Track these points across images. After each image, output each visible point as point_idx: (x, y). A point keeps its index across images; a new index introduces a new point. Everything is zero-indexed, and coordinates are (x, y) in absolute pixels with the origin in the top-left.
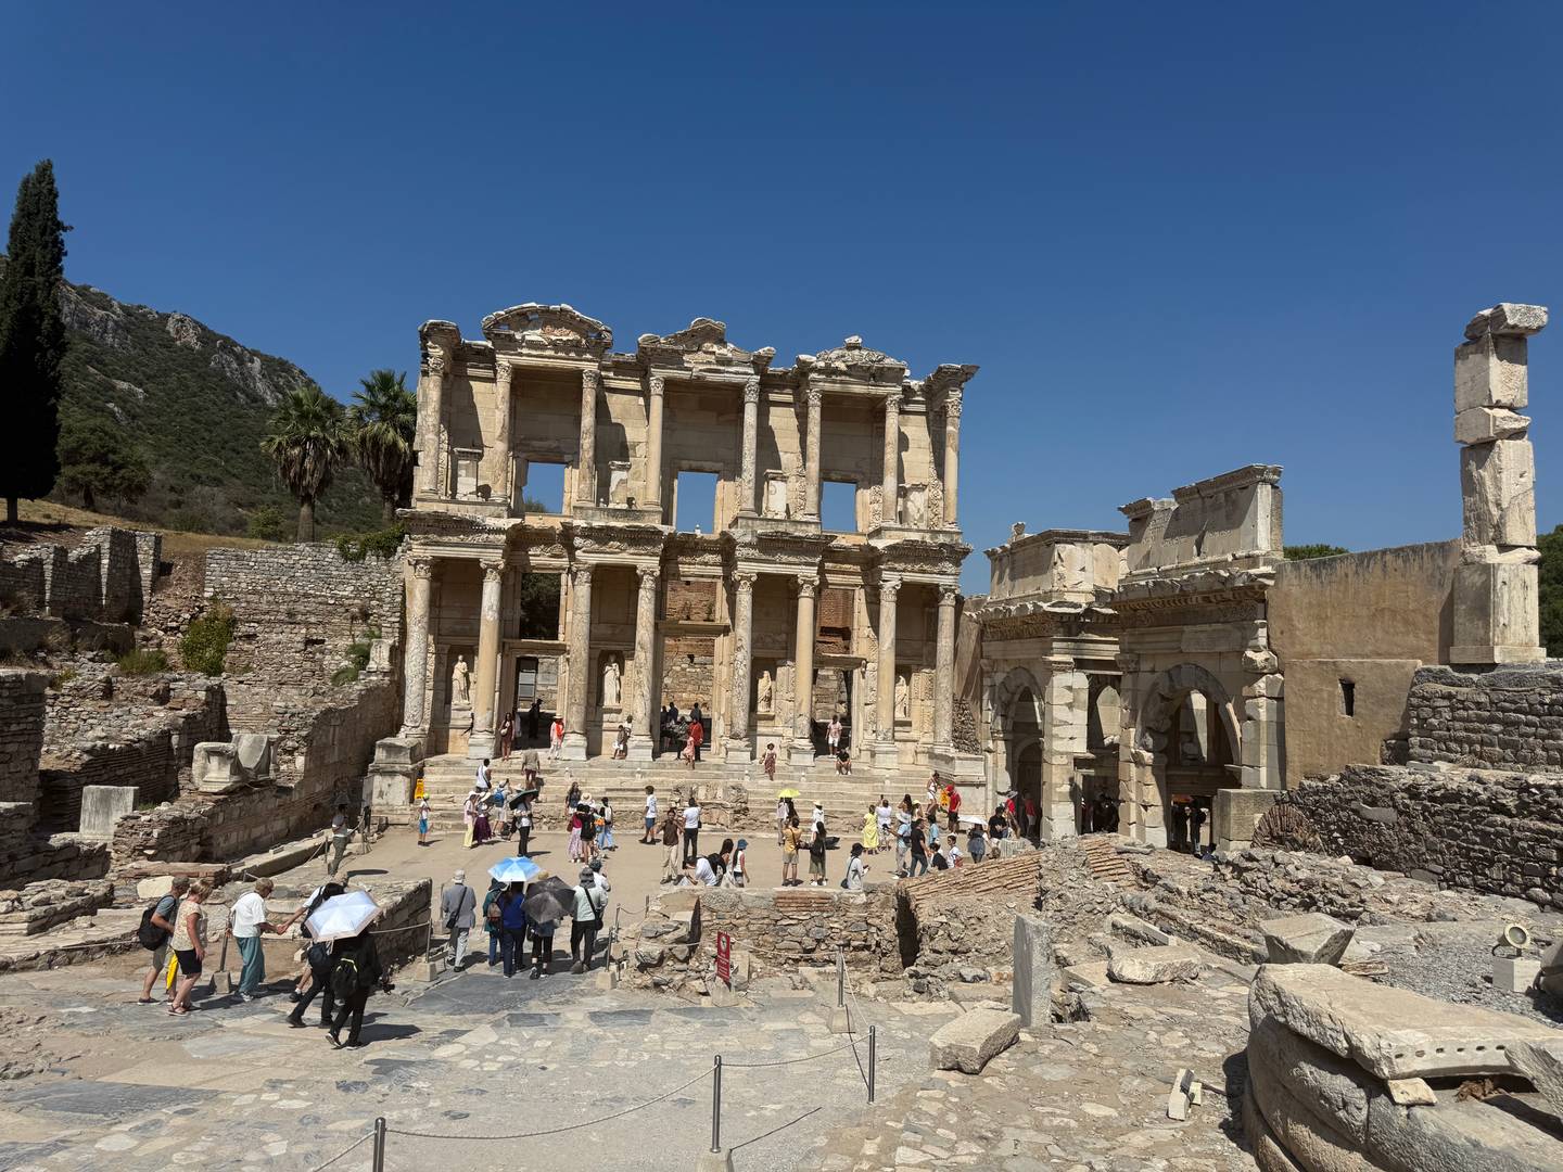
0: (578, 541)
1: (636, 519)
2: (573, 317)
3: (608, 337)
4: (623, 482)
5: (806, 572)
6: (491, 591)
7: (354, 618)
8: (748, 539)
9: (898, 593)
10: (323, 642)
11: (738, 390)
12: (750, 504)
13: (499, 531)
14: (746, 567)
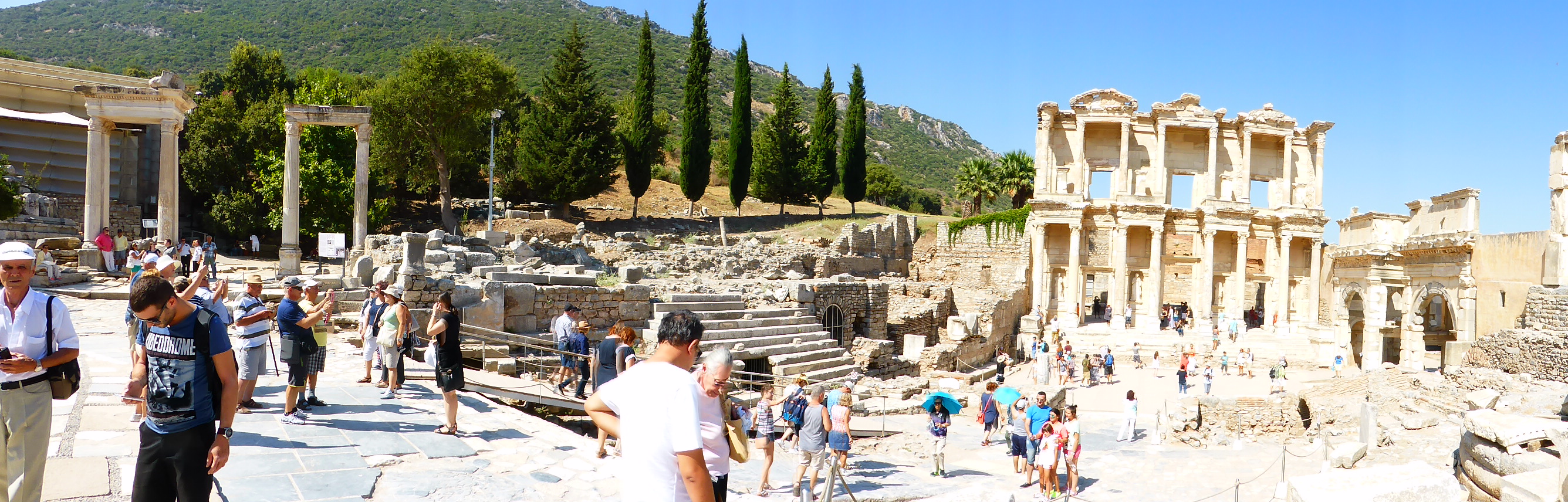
0: (1119, 214)
1: (1151, 201)
2: (1116, 95)
3: (1135, 105)
4: (1143, 181)
5: (1242, 230)
6: (1075, 238)
8: (1211, 212)
9: (1291, 242)
11: (1206, 131)
12: (1213, 192)
13: (1078, 209)
14: (1212, 227)
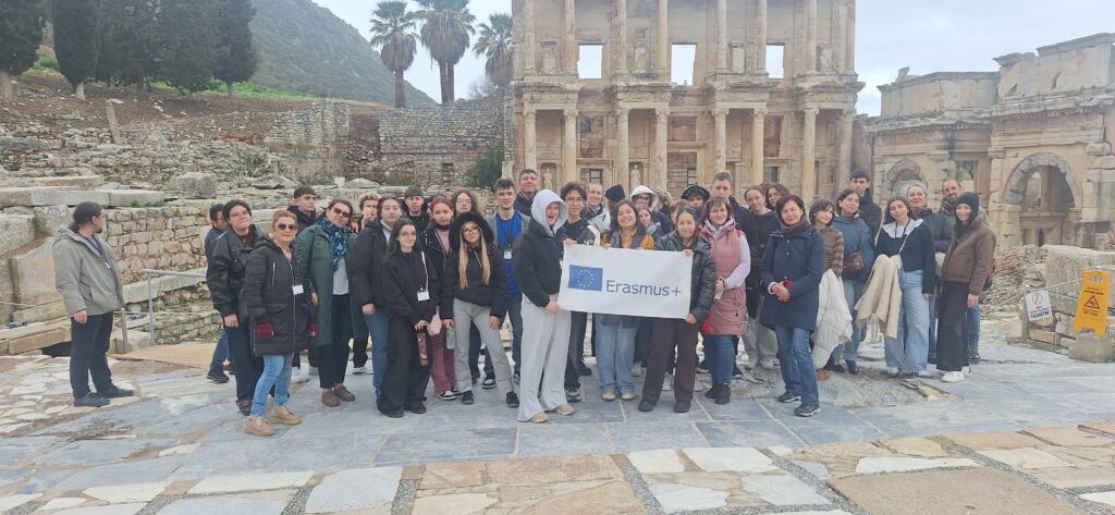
0: (620, 96)
1: (654, 79)
5: (759, 106)
6: (571, 128)
7: (469, 148)
8: (723, 87)
9: (817, 116)
10: (452, 164)
12: (724, 65)
13: (574, 92)
14: (722, 106)
